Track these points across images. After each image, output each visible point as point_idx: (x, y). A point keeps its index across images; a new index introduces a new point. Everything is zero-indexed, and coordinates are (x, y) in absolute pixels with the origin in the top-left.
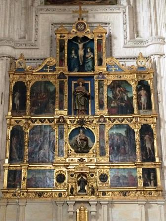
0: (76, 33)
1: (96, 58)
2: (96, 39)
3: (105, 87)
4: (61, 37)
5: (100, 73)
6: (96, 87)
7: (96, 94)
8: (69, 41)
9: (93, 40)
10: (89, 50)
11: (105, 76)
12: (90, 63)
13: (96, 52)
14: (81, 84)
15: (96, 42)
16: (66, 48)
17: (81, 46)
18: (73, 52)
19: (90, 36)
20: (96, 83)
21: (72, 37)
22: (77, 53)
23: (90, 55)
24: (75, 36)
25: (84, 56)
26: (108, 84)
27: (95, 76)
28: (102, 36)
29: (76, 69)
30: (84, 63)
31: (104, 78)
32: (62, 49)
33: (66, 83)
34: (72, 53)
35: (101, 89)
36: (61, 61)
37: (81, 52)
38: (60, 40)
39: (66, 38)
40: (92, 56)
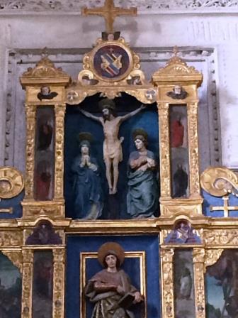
0: (95, 82)
1: (165, 169)
2: (164, 104)
3: (198, 274)
4: (41, 96)
5: (180, 224)
6: (167, 274)
7: (167, 297)
8: (70, 110)
9: (153, 108)
10: (139, 143)
11: (198, 233)
12: (145, 189)
13: (164, 147)
14: (111, 260)
15: (163, 115)
16: (60, 135)
17: (110, 128)
18: (85, 148)
19: (142, 95)
20: (166, 260)
21: (79, 96)
22: (96, 153)
23: (143, 159)
24: (92, 92)
25: (123, 165)
26: (209, 262)
27: (163, 235)
28: (184, 95)
29: (95, 210)
30: (123, 186)
31: (192, 239)
32: (44, 138)
33: (59, 259)
34: (79, 153)
35: (184, 281)
36: (43, 180)
37: (112, 150)
38: (39, 108)
39: (60, 101)
40: (151, 162)
